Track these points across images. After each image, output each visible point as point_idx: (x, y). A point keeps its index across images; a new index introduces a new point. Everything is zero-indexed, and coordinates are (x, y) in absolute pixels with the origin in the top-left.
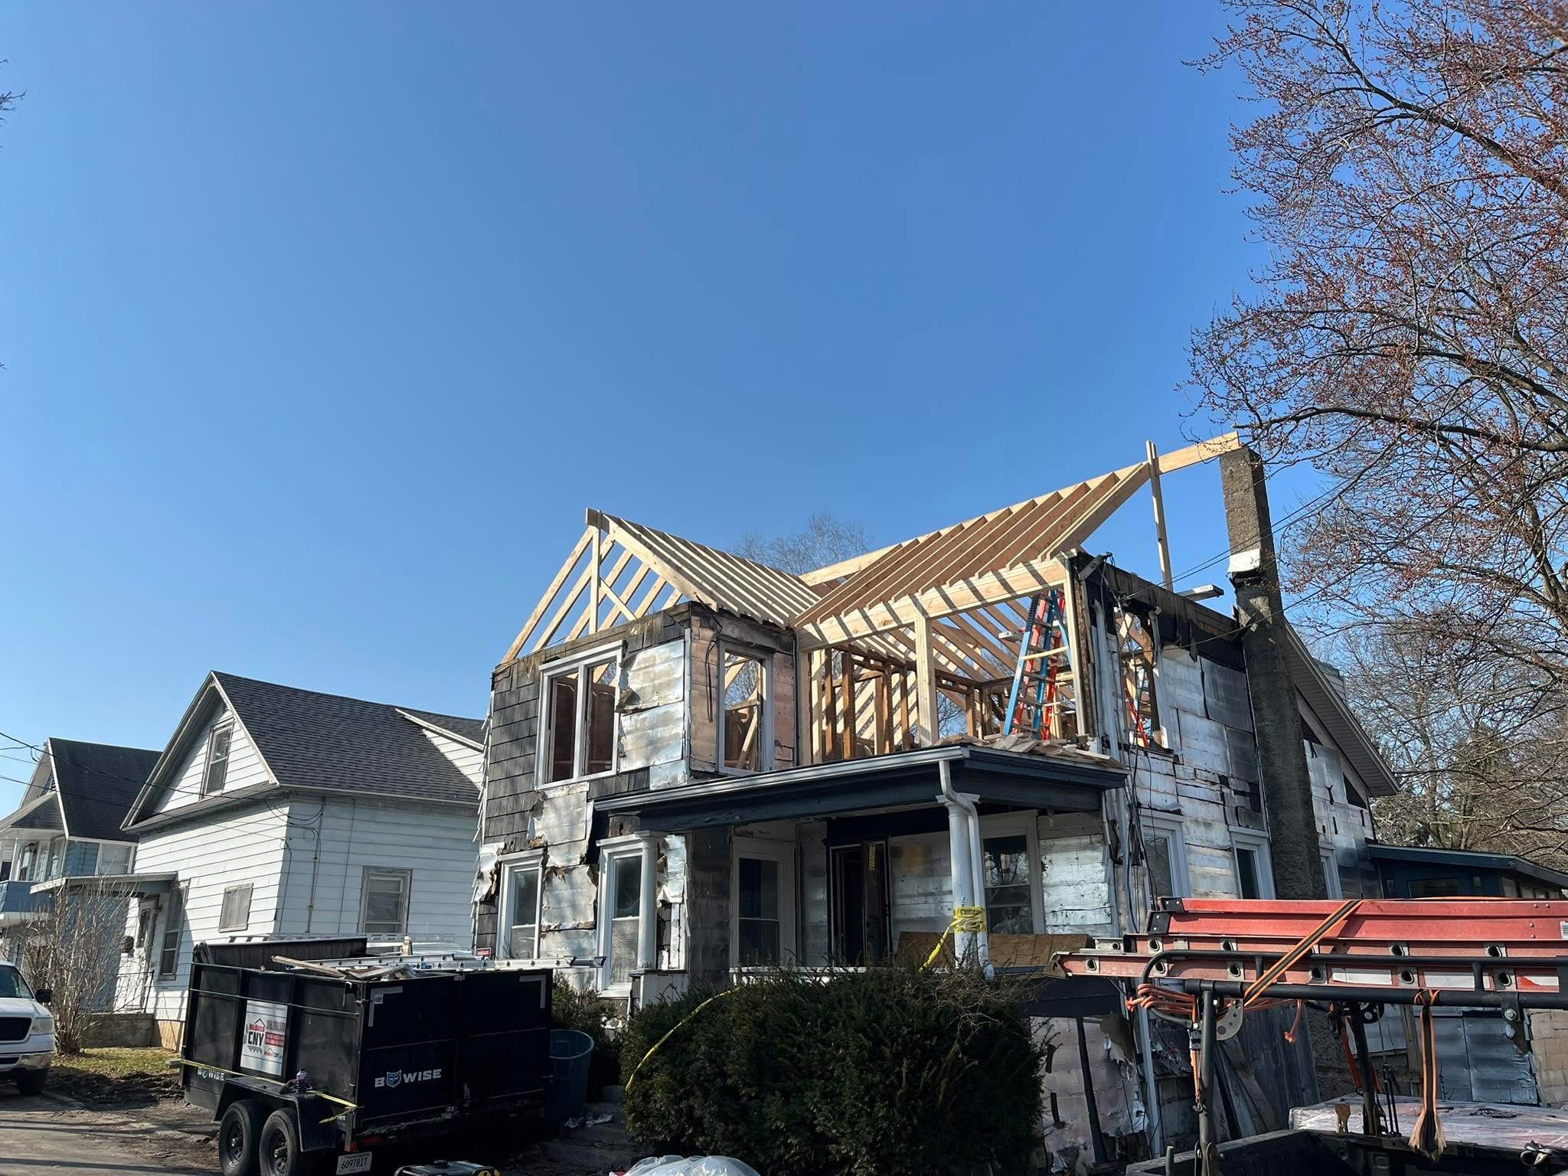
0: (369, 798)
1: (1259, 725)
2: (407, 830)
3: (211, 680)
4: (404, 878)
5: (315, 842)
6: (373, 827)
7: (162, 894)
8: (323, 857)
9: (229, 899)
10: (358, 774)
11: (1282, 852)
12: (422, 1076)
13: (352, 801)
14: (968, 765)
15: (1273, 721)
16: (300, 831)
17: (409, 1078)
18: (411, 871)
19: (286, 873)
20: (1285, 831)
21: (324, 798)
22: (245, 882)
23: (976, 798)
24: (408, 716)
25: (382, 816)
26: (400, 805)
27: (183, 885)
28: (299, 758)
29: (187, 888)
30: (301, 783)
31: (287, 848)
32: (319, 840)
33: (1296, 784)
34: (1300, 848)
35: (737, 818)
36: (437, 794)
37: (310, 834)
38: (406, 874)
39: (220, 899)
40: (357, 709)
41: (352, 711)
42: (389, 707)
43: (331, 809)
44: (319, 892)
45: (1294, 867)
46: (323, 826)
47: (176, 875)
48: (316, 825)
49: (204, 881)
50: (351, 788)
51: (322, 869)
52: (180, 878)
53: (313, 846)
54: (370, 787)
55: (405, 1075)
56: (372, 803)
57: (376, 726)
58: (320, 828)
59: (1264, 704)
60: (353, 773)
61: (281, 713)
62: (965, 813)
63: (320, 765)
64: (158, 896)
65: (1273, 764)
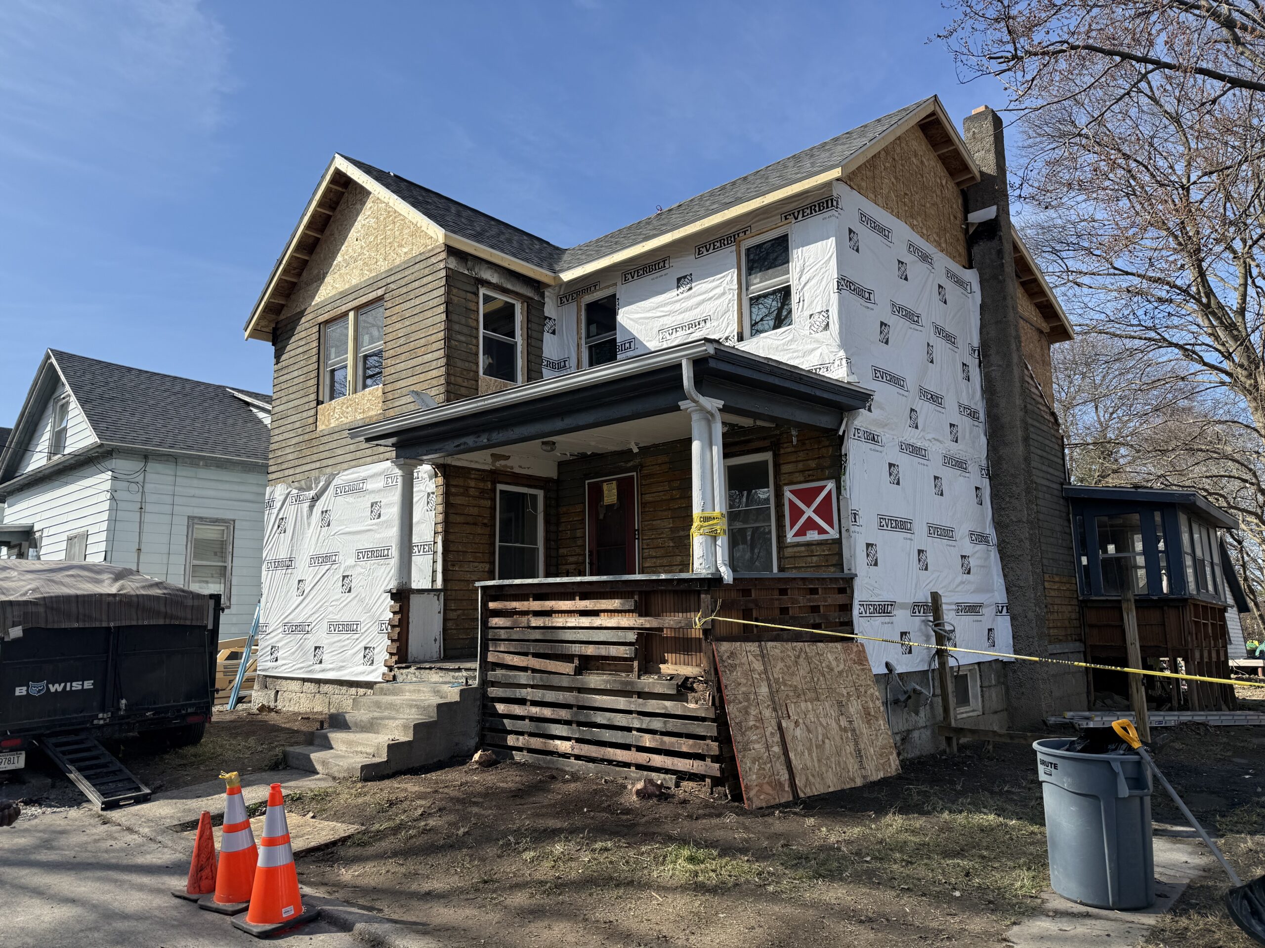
0: (190, 457)
1: (986, 370)
2: (227, 486)
3: (49, 357)
4: (227, 527)
5: (140, 494)
6: (195, 482)
7: (24, 543)
8: (148, 508)
9: (71, 544)
10: (180, 437)
11: (1001, 484)
12: (71, 686)
13: (174, 459)
14: (712, 364)
15: (1000, 366)
16: (126, 484)
17: (58, 687)
18: (234, 521)
19: (113, 521)
20: (1005, 466)
21: (146, 457)
22: (83, 529)
23: (720, 403)
24: (236, 394)
25: (203, 473)
26: (221, 465)
27: (37, 535)
28: (123, 421)
29: (41, 537)
30: (122, 441)
31: (113, 498)
32: (143, 492)
33: (1018, 423)
34: (1018, 481)
35: (485, 441)
36: (256, 456)
37: (134, 487)
38: (229, 524)
39: (64, 545)
40: (188, 386)
41: (183, 388)
42: (219, 387)
43: (152, 466)
44: (144, 539)
45: (1010, 497)
46: (146, 481)
47: (33, 527)
48: (140, 479)
49: (52, 531)
50: (171, 447)
51: (147, 518)
52: (35, 529)
53: (138, 497)
54: (190, 448)
55: (50, 686)
56: (194, 461)
57: (204, 401)
58: (144, 482)
59: (992, 351)
60: (175, 436)
61: (112, 385)
62: (708, 417)
63: (143, 428)
64: (20, 545)
65: (997, 405)
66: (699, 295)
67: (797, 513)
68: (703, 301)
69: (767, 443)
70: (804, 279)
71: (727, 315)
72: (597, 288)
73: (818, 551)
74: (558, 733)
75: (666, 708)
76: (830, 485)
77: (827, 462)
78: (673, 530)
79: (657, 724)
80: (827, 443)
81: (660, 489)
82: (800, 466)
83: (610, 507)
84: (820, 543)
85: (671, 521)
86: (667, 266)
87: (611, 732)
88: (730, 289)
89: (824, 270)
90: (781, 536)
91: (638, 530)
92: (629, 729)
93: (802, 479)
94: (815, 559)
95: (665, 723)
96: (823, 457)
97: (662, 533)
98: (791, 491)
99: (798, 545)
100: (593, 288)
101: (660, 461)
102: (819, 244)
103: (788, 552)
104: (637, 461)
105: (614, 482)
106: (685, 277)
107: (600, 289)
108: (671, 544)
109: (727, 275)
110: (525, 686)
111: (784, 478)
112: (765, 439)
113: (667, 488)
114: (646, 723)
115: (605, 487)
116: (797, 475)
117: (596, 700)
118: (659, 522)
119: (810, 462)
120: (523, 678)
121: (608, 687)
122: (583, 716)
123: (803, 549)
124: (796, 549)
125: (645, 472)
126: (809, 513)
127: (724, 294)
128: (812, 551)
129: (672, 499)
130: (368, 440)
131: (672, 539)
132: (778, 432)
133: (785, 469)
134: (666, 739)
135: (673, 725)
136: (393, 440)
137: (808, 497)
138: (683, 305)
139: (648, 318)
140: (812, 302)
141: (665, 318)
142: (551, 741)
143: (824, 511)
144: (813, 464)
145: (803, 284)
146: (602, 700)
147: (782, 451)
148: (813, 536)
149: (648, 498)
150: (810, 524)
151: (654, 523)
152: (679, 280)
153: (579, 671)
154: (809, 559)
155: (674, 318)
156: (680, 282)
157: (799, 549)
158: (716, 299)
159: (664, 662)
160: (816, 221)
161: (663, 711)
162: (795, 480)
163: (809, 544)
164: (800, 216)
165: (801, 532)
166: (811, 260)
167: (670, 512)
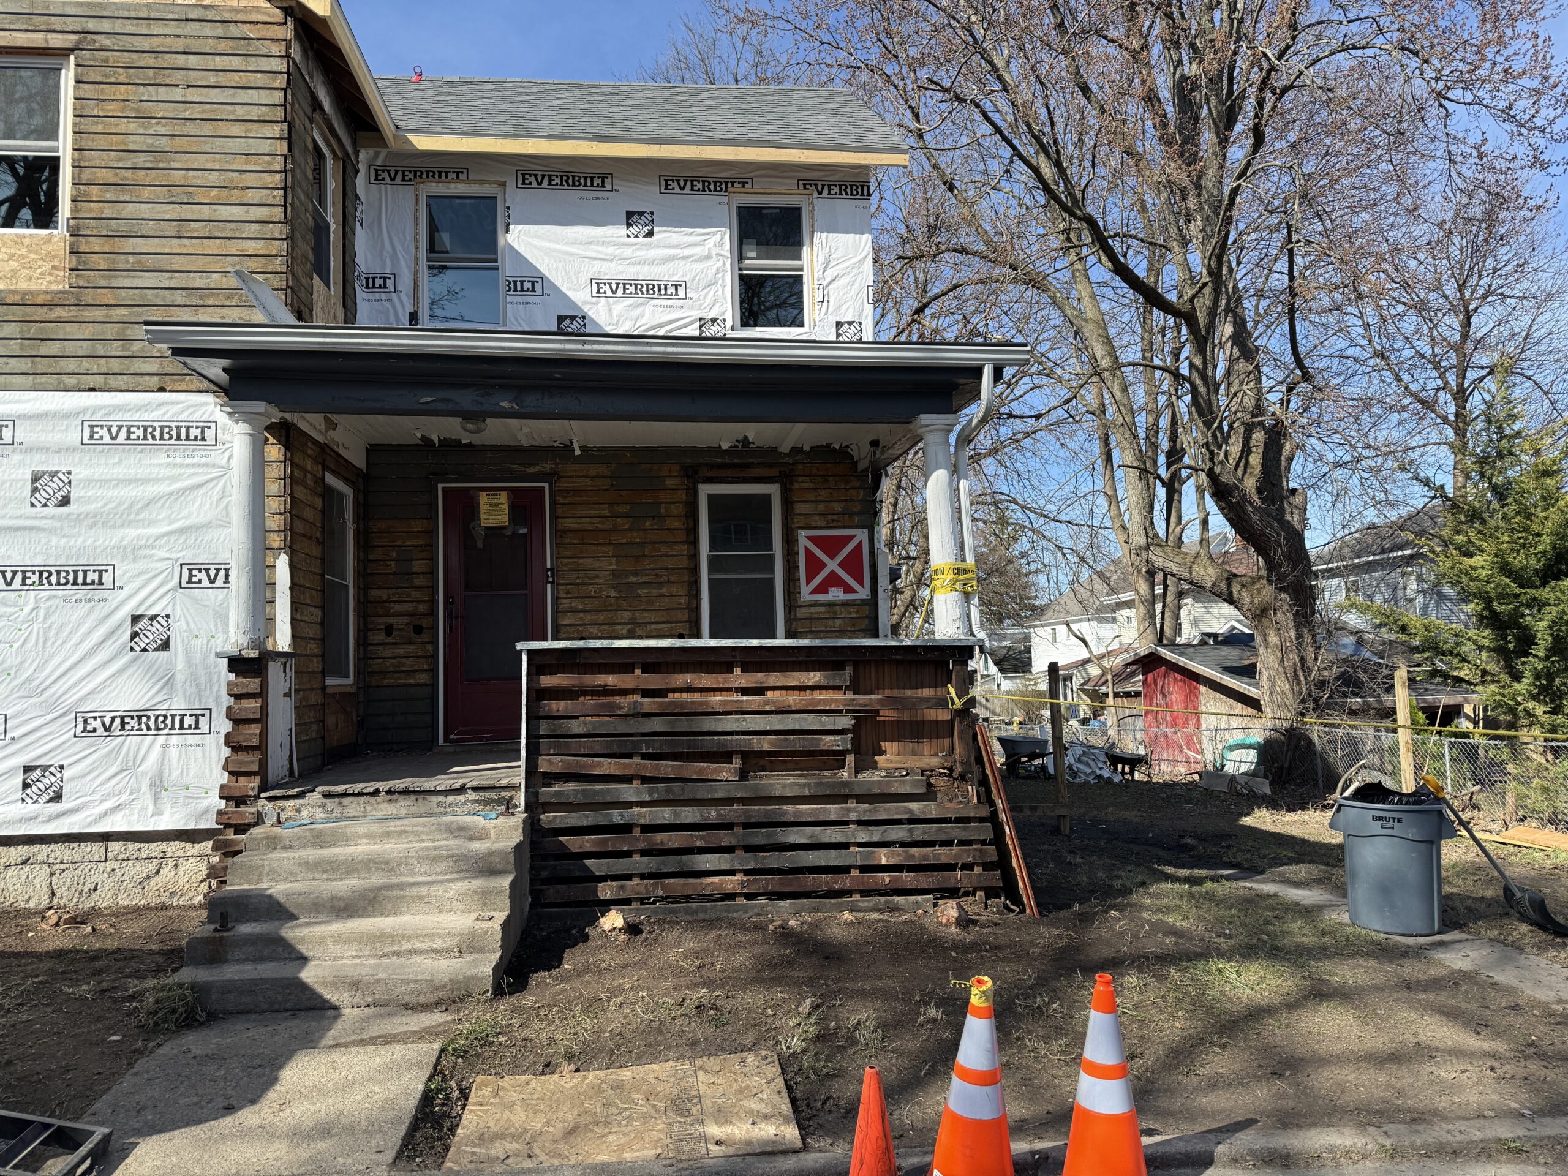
66: (665, 247)
67: (815, 565)
68: (673, 258)
69: (774, 472)
70: (830, 274)
71: (714, 288)
72: (463, 177)
73: (843, 612)
74: (709, 867)
75: (910, 811)
76: (861, 535)
77: (856, 508)
78: (615, 574)
79: (897, 833)
80: (858, 484)
81: (593, 513)
82: (821, 507)
83: (494, 531)
84: (845, 604)
85: (613, 560)
86: (608, 187)
87: (816, 853)
88: (718, 254)
89: (855, 271)
90: (791, 592)
91: (551, 570)
92: (846, 846)
93: (824, 524)
94: (838, 622)
95: (910, 831)
96: (851, 500)
97: (597, 577)
98: (810, 538)
99: (816, 604)
100: (452, 176)
101: (592, 473)
102: (852, 236)
103: (802, 612)
104: (548, 466)
105: (504, 494)
106: (641, 214)
107: (468, 181)
108: (613, 594)
109: (715, 234)
110: (630, 804)
111: (798, 521)
112: (771, 466)
113: (606, 513)
114: (877, 834)
115: (483, 498)
116: (817, 518)
117: (786, 813)
118: (590, 560)
119: (835, 505)
120: (629, 792)
121: (807, 792)
122: (759, 837)
123: (822, 609)
124: (813, 609)
125: (564, 484)
126: (832, 565)
127: (708, 257)
128: (835, 613)
129: (615, 530)
130: (177, 352)
131: (615, 587)
132: (790, 461)
133: (800, 508)
134: (914, 851)
135: (920, 832)
136: (226, 362)
137: (831, 546)
138: (639, 253)
139: (573, 254)
140: (840, 307)
141: (605, 264)
142: (698, 881)
143: (852, 564)
144: (838, 507)
145: (828, 280)
146: (796, 812)
147: (796, 486)
148: (836, 594)
149: (568, 524)
150: (833, 581)
151: (581, 561)
152: (630, 214)
153: (743, 775)
154: (830, 622)
155: (621, 268)
156: (630, 218)
157: (817, 609)
158: (696, 261)
159: (881, 753)
160: (845, 206)
161: (906, 816)
162: (814, 524)
163: (830, 605)
164: (826, 191)
165: (821, 589)
166: (840, 253)
167: (611, 548)
